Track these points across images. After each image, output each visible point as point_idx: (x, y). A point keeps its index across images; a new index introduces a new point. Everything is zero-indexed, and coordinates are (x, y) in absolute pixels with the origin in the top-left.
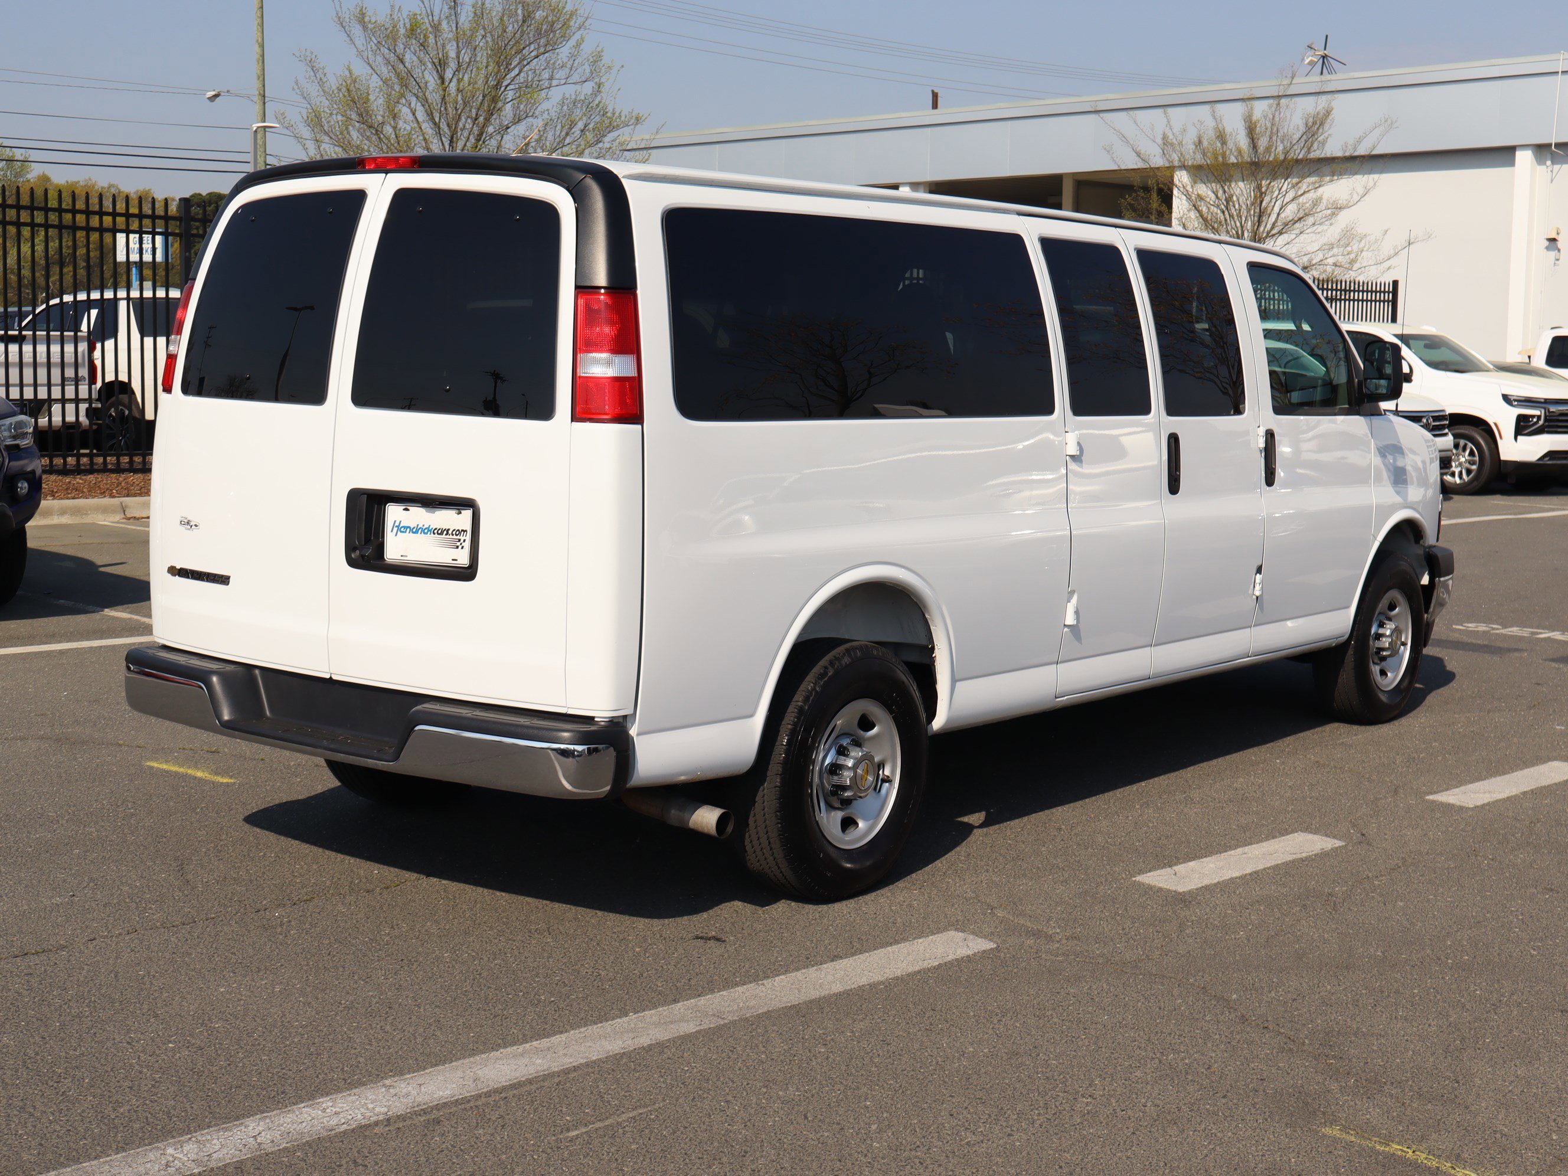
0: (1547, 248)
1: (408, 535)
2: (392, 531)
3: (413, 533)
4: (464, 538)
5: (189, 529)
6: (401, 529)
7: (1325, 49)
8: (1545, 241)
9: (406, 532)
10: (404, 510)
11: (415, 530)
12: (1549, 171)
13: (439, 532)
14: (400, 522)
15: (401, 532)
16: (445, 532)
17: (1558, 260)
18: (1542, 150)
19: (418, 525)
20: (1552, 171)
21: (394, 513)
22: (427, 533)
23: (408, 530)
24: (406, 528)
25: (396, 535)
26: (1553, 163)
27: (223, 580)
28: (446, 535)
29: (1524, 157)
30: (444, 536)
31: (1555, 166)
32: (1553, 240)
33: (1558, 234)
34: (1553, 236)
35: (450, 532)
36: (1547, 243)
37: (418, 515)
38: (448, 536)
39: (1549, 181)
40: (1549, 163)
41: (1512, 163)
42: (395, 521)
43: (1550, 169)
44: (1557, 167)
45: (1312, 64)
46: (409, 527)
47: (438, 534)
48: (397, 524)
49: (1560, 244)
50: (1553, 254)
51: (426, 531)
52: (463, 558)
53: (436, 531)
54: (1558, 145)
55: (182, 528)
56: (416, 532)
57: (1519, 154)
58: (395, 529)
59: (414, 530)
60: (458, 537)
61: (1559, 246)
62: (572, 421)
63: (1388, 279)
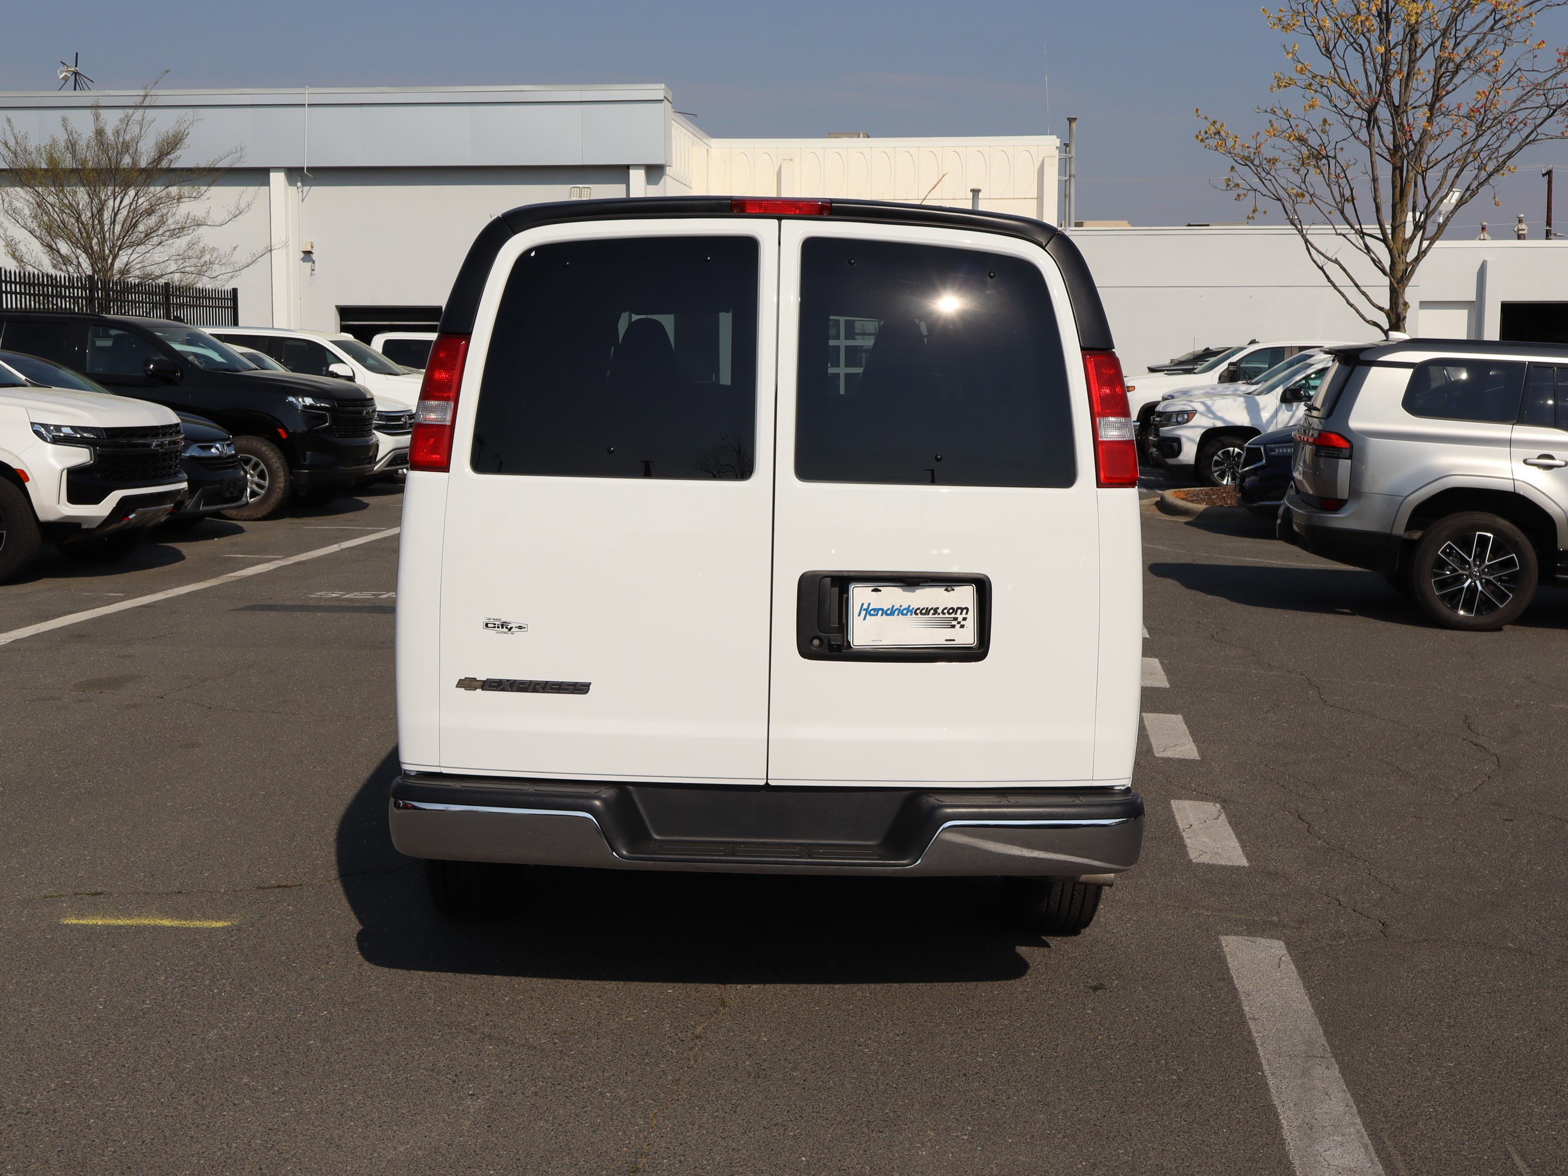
0: (303, 260)
1: (880, 619)
2: (859, 615)
3: (887, 615)
4: (964, 615)
5: (505, 633)
6: (869, 611)
7: (76, 66)
8: (301, 253)
9: (877, 615)
10: (872, 591)
11: (891, 612)
12: (300, 192)
13: (924, 611)
14: (869, 604)
15: (871, 615)
16: (932, 611)
17: (313, 270)
18: (294, 174)
19: (893, 606)
20: (302, 192)
21: (860, 595)
22: (907, 614)
23: (880, 612)
24: (877, 610)
25: (864, 619)
26: (303, 185)
27: (581, 688)
28: (933, 614)
29: (278, 179)
30: (930, 615)
31: (304, 187)
32: (308, 253)
33: (312, 247)
34: (309, 249)
35: (939, 611)
36: (302, 255)
37: (893, 596)
38: (936, 616)
39: (301, 200)
40: (299, 184)
41: (267, 183)
42: (863, 604)
43: (300, 190)
44: (306, 188)
45: (66, 78)
46: (882, 610)
47: (921, 613)
48: (865, 607)
49: (314, 257)
50: (309, 265)
51: (905, 612)
52: (966, 636)
53: (918, 612)
54: (309, 169)
55: (491, 633)
56: (892, 614)
57: (273, 176)
58: (863, 613)
59: (889, 612)
60: (953, 615)
61: (314, 259)
62: (1098, 486)
63: (229, 287)
